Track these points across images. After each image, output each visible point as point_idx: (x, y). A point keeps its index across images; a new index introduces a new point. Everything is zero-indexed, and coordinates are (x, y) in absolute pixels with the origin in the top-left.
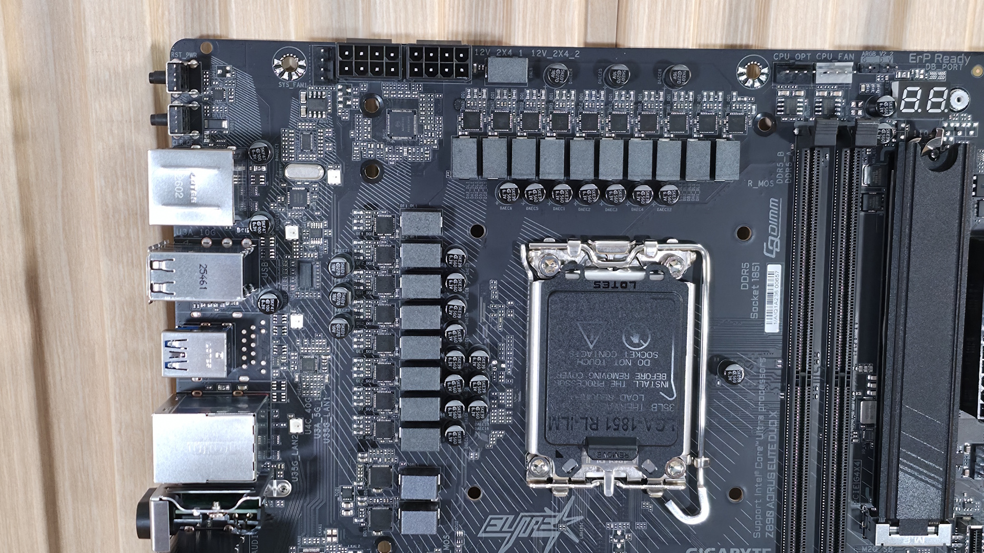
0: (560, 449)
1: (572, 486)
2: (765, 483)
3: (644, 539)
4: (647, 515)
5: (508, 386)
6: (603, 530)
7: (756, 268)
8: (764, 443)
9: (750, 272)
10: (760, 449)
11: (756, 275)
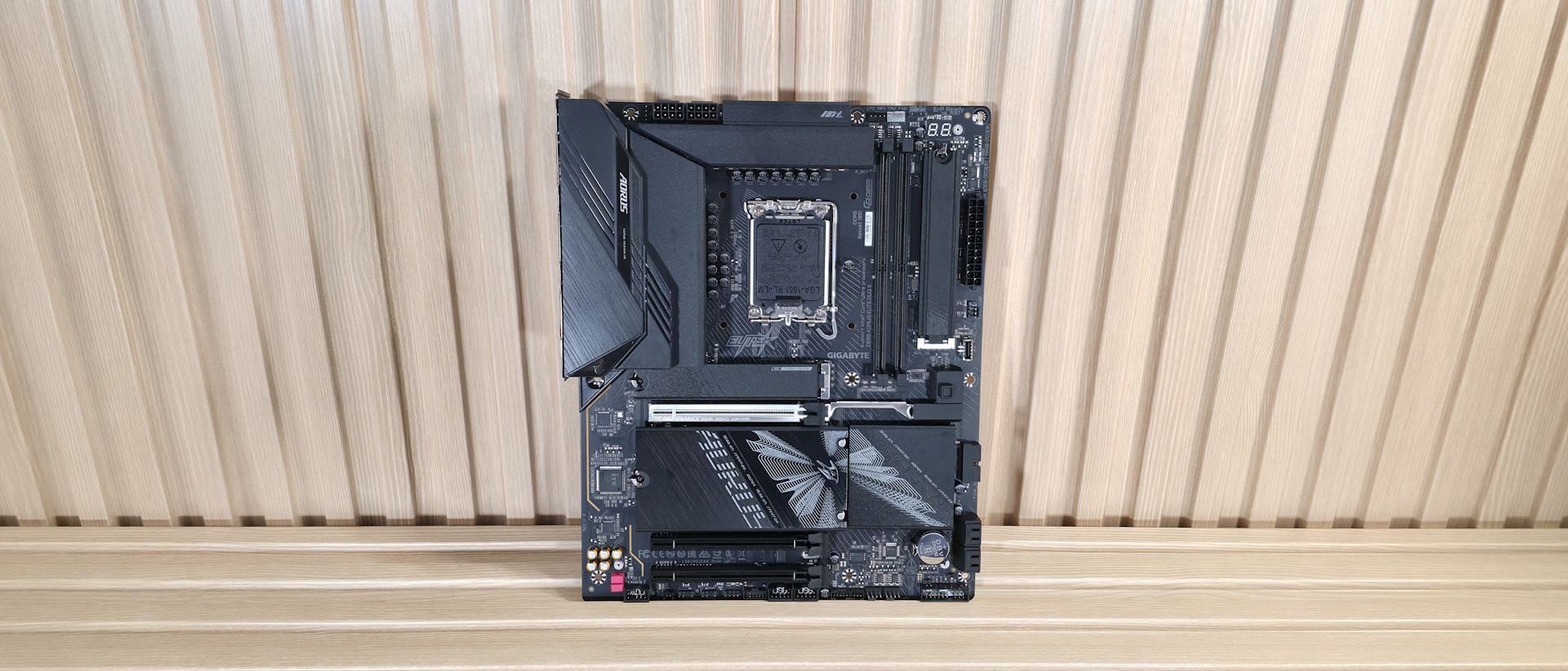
0: (764, 302)
1: (772, 321)
2: (866, 320)
3: (806, 347)
4: (808, 336)
5: (740, 273)
6: (787, 344)
7: (860, 214)
8: (865, 301)
9: (857, 216)
10: (863, 303)
11: (860, 218)
